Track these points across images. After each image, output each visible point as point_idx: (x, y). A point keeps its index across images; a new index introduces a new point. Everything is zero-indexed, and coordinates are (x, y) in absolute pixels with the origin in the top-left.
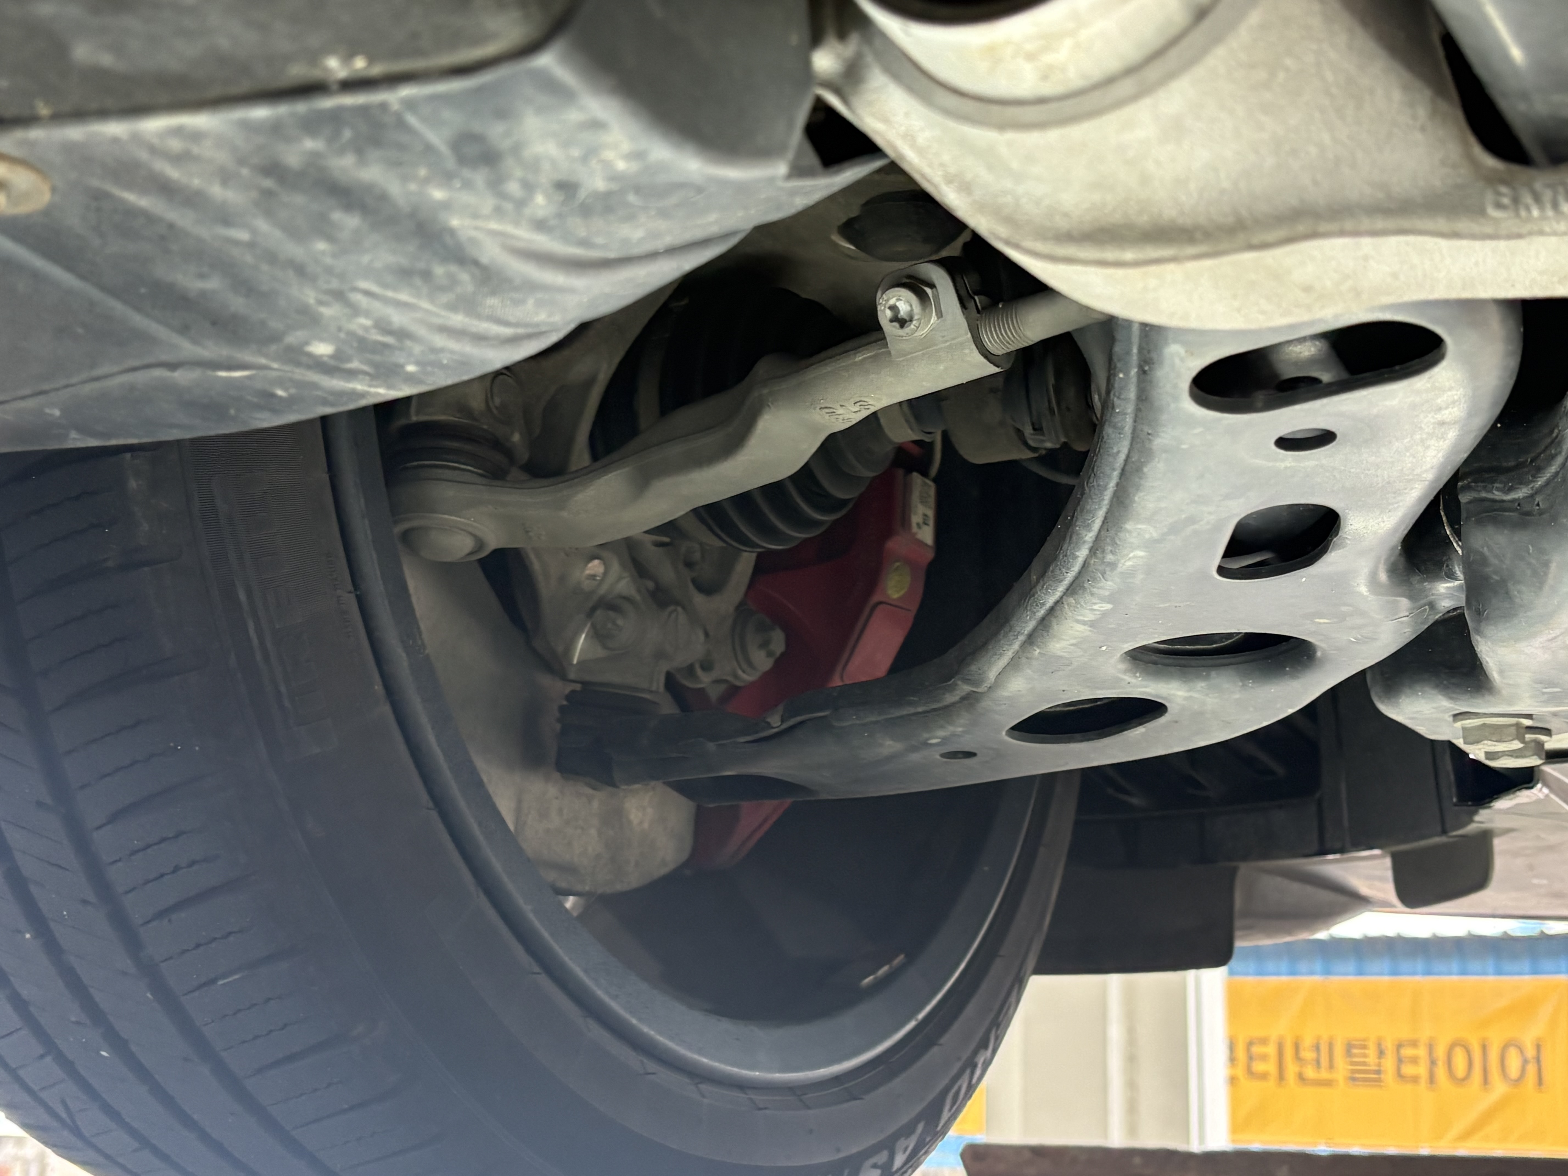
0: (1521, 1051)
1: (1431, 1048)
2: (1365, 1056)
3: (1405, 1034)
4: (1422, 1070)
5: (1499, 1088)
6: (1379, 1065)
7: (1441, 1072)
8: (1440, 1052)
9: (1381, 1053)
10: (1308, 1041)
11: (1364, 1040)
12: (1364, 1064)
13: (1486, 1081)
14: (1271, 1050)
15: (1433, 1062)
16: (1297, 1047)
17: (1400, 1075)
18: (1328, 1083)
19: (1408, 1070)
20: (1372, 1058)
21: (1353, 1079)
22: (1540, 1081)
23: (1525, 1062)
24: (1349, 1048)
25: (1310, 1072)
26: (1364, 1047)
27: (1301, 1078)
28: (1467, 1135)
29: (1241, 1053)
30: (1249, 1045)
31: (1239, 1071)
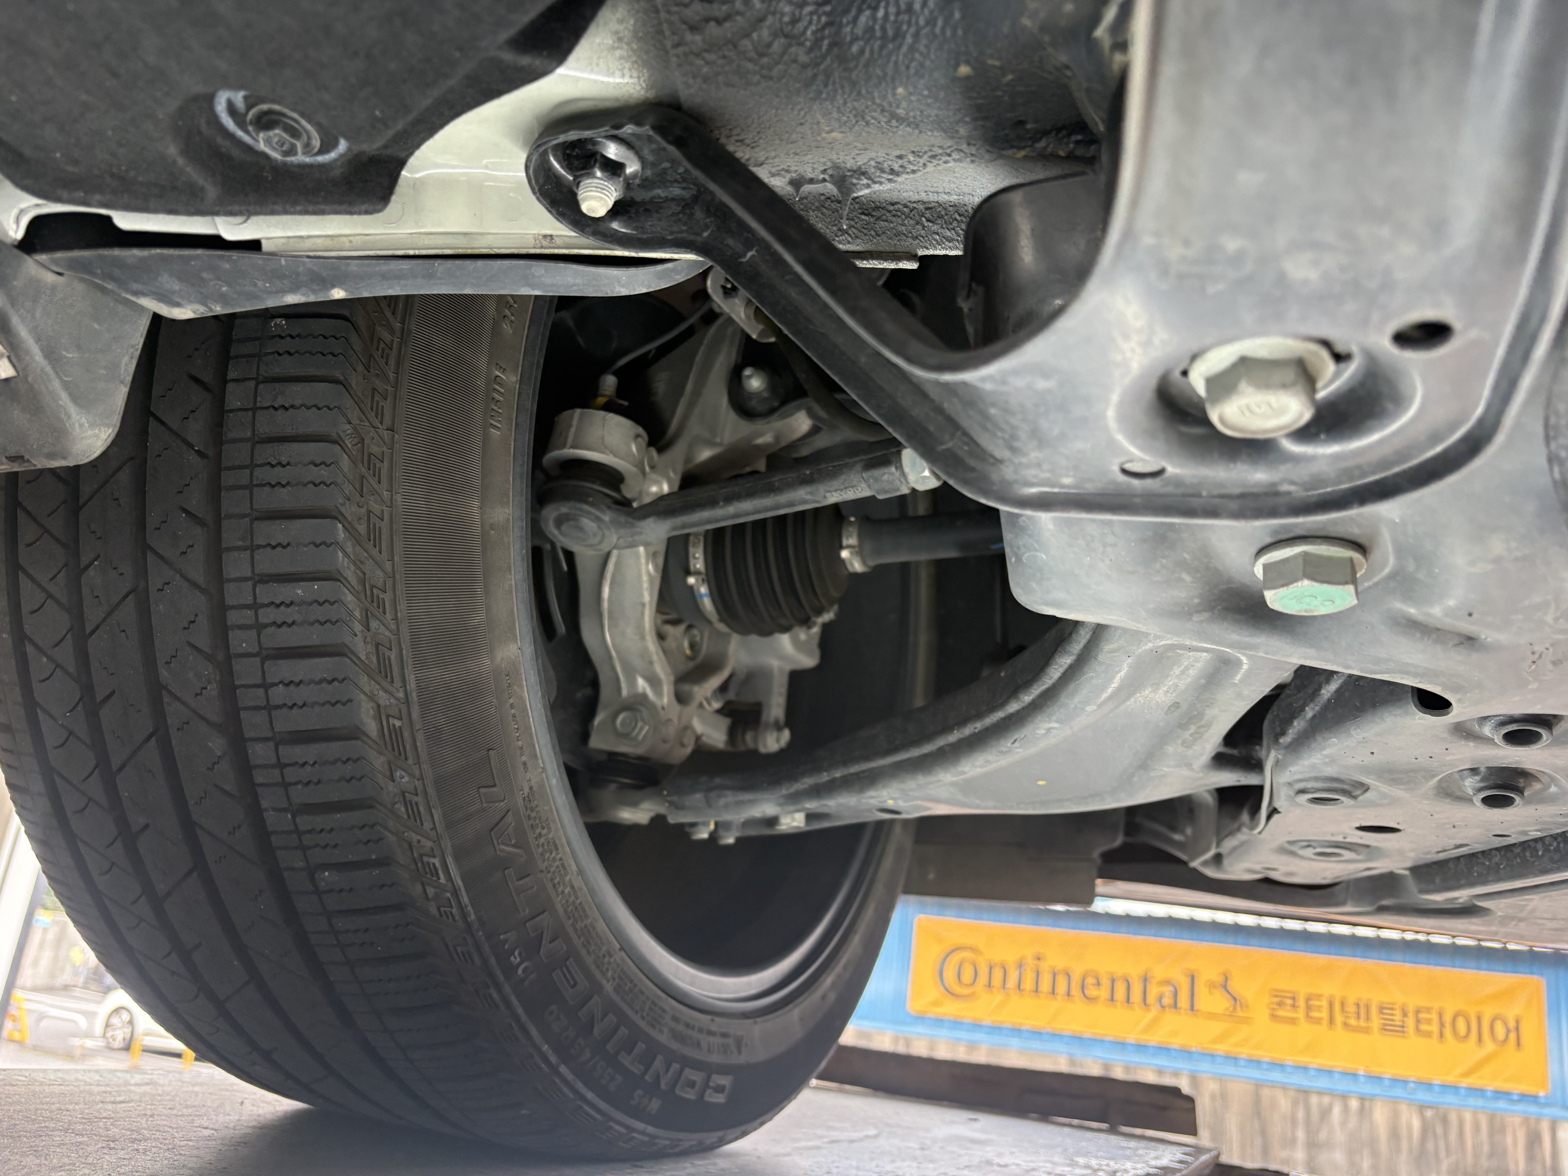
0: (1505, 1024)
1: (1440, 1015)
2: (1392, 1015)
3: (1422, 1003)
4: (1434, 1028)
5: (1489, 1046)
6: (1403, 1021)
8: (1448, 1018)
9: (1405, 1014)
10: (1351, 1000)
11: (1393, 1004)
12: (1392, 1020)
13: (1480, 1039)
14: (1324, 1003)
16: (1343, 1004)
17: (1417, 1029)
18: (1367, 1030)
19: (1424, 1027)
20: (1398, 1016)
21: (1384, 1029)
22: (1519, 1044)
23: (1508, 1030)
24: (1381, 1009)
25: (1353, 1022)
26: (1392, 1009)
27: (1346, 1025)
28: (1467, 1074)
29: (1301, 1003)
30: (1308, 999)
31: (1301, 1015)
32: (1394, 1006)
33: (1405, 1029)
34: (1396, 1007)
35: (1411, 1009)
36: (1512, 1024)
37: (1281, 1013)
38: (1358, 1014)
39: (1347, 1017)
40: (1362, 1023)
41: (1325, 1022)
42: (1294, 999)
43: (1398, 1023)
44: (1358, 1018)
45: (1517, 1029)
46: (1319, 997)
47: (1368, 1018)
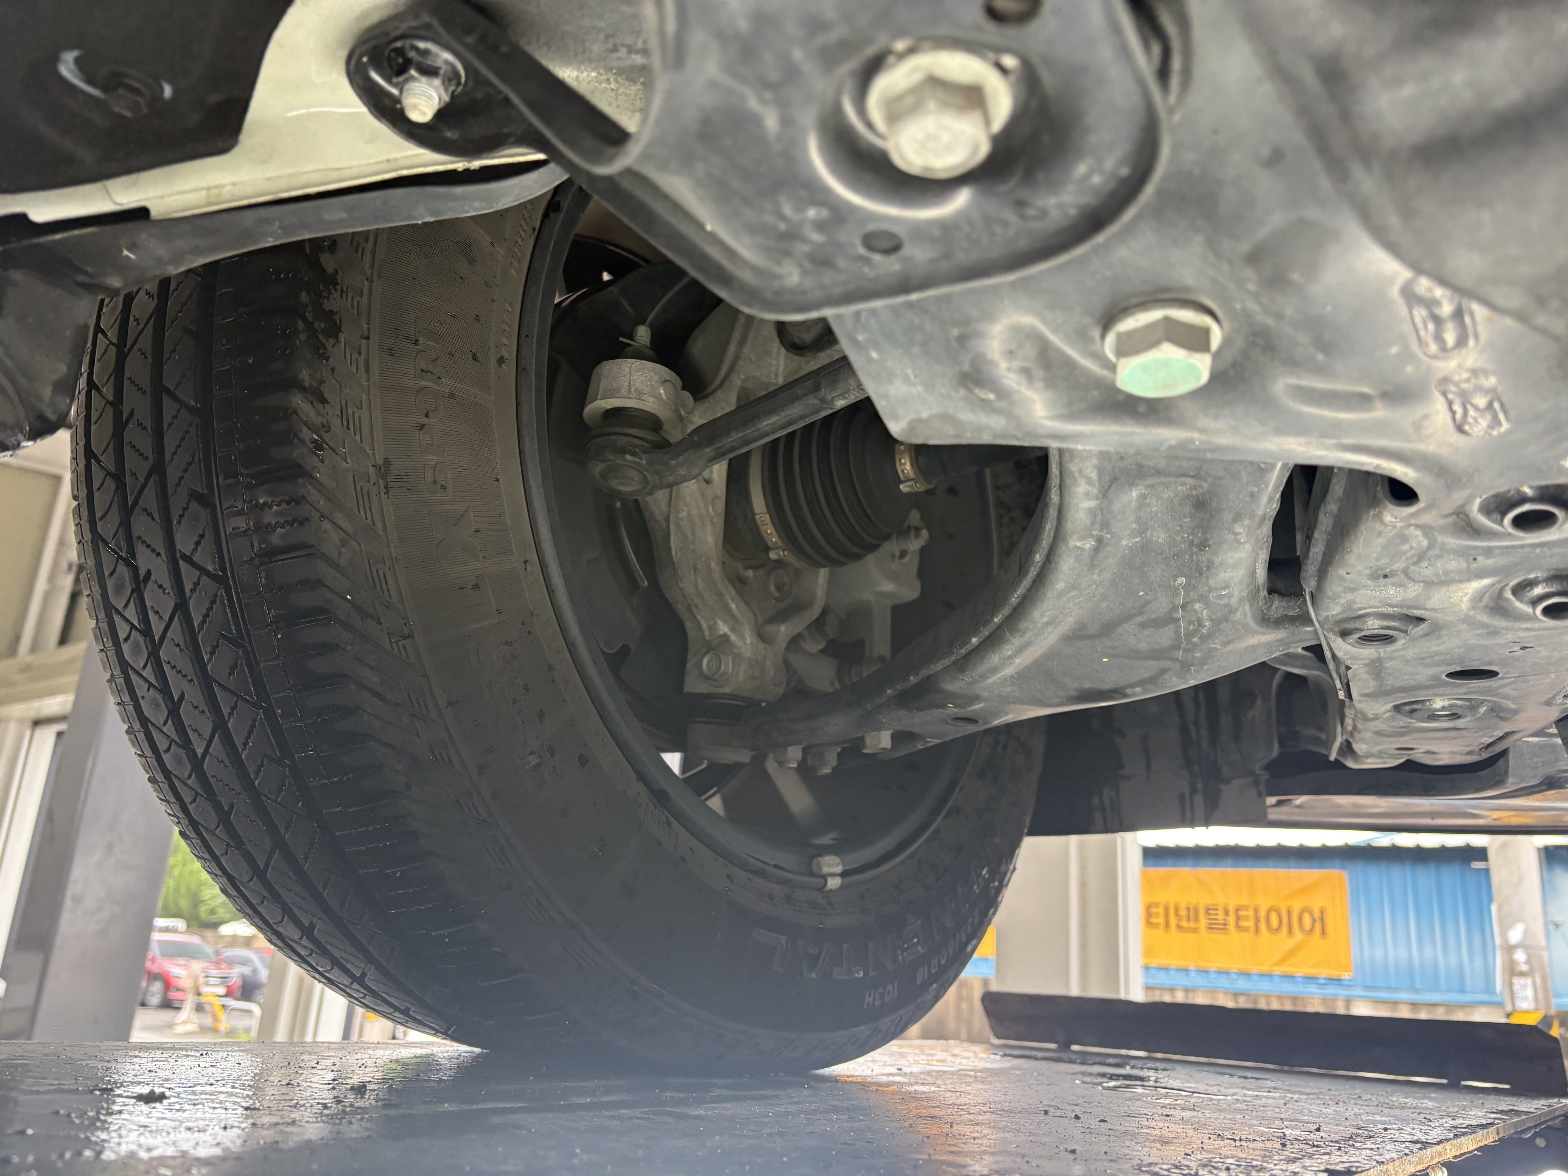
0: (1311, 914)
1: (1256, 911)
2: (1217, 914)
3: (1241, 902)
4: (1250, 924)
6: (1225, 920)
7: (1263, 926)
8: (1262, 914)
9: (1227, 913)
10: (1183, 905)
12: (1217, 919)
13: (1290, 931)
14: (1161, 910)
15: (1257, 920)
16: (1177, 909)
17: (1238, 927)
18: (1195, 930)
19: (1244, 924)
20: (1221, 916)
21: (1210, 928)
22: (1324, 932)
23: (1314, 921)
24: (1208, 910)
25: (1184, 924)
27: (1179, 927)
28: (1280, 963)
32: (1217, 907)
33: (1227, 927)
34: (1220, 908)
35: (1232, 909)
36: (1317, 915)
38: (1189, 916)
39: (1180, 920)
40: (1192, 925)
41: (1163, 927)
43: (1221, 922)
44: (1189, 920)
45: (1322, 918)
47: (1197, 920)
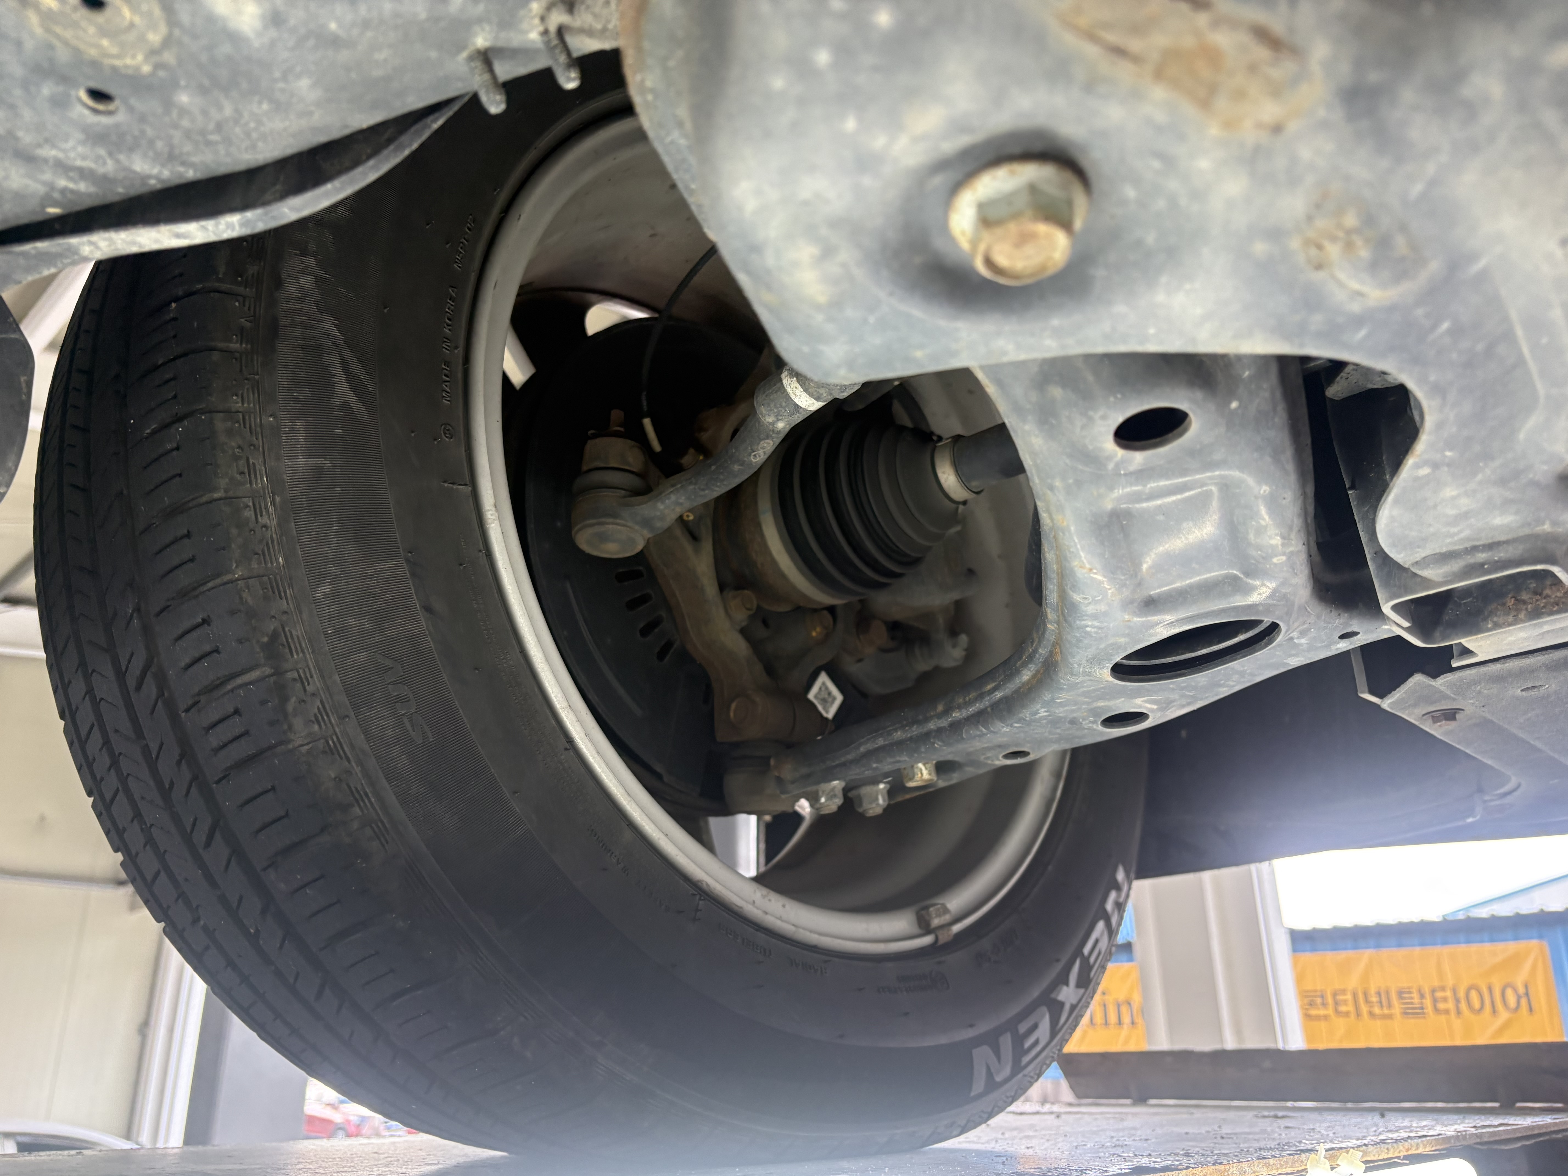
0: (1515, 990)
1: (1455, 991)
2: (1412, 998)
3: (1436, 983)
4: (1451, 1005)
6: (1422, 1003)
7: (1463, 1006)
8: (1461, 994)
9: (1422, 996)
10: (1372, 991)
11: (1409, 988)
12: (1412, 1003)
13: (1494, 1011)
14: (1349, 997)
15: (1457, 1001)
17: (1436, 1010)
18: (1390, 1017)
19: (1441, 1006)
20: (1416, 1000)
21: (1405, 1014)
22: (1531, 1010)
23: (1519, 998)
24: (1400, 994)
25: (1377, 1010)
26: (1410, 993)
27: (1372, 1014)
29: (1330, 1000)
30: (1334, 994)
31: (1330, 1011)
32: (1411, 990)
33: (1425, 1011)
34: (1414, 990)
35: (1427, 990)
36: (1521, 990)
37: (1313, 1012)
38: (1381, 1002)
39: (1371, 1007)
40: (1386, 1011)
41: (1353, 1016)
42: (1322, 997)
43: (1417, 1006)
44: (1382, 1006)
45: (1527, 994)
46: (1344, 991)
47: (1390, 1006)
